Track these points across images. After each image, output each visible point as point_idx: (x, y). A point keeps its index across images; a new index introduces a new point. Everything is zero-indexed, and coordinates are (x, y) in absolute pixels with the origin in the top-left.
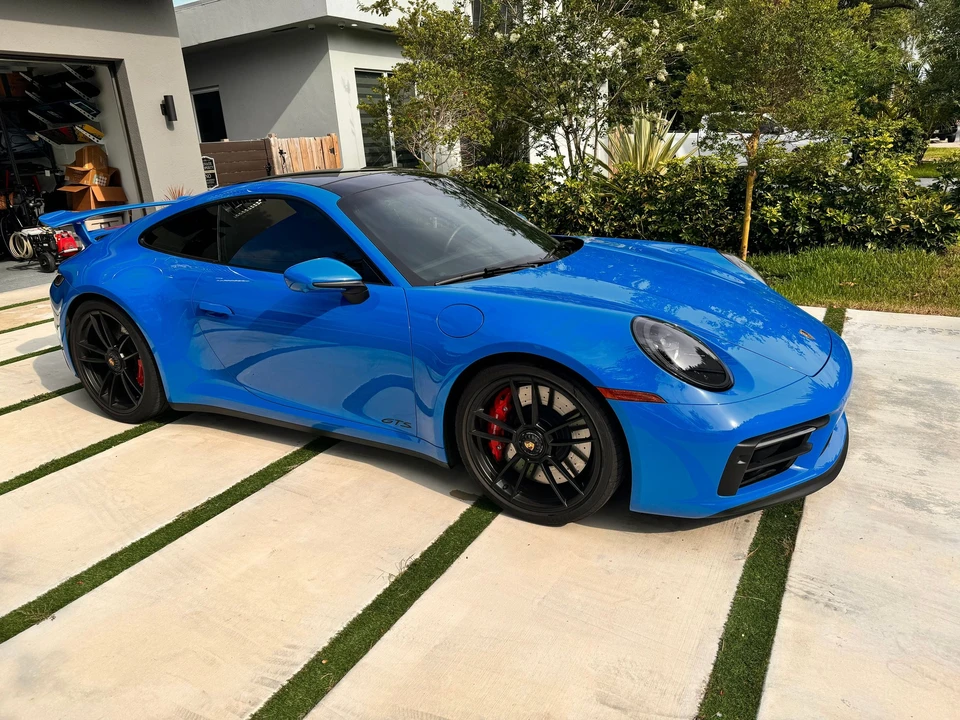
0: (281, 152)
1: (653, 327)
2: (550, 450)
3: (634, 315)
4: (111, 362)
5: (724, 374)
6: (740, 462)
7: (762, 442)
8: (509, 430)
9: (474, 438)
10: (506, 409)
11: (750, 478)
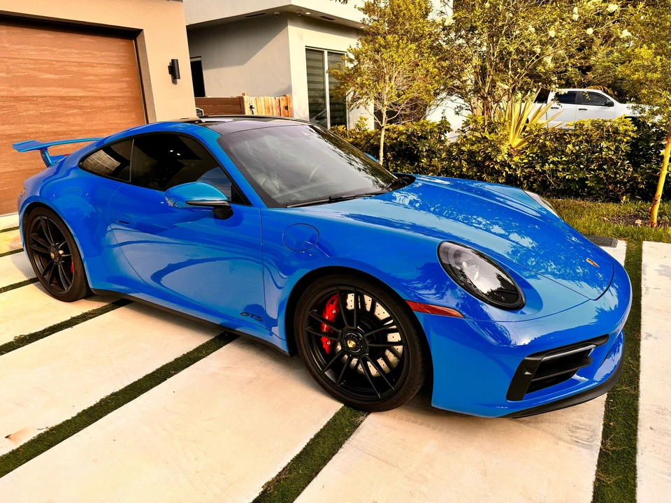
0: (251, 107)
1: (457, 251)
2: (368, 350)
3: (442, 240)
4: (52, 255)
5: (517, 295)
6: (527, 373)
7: (546, 356)
8: (336, 330)
9: (309, 334)
10: (334, 312)
11: (535, 387)
